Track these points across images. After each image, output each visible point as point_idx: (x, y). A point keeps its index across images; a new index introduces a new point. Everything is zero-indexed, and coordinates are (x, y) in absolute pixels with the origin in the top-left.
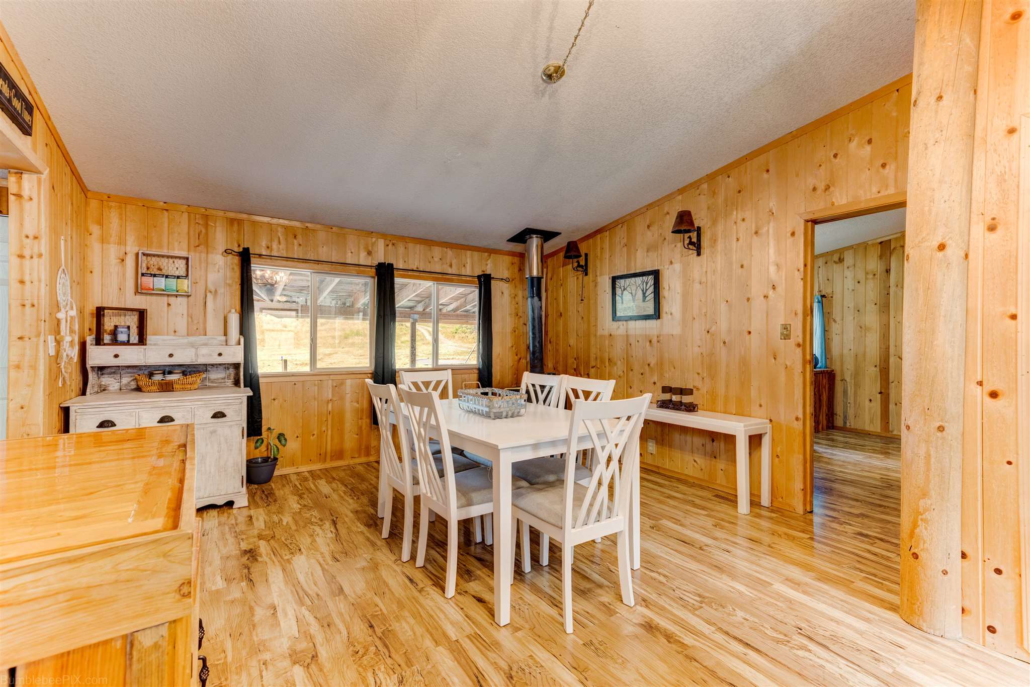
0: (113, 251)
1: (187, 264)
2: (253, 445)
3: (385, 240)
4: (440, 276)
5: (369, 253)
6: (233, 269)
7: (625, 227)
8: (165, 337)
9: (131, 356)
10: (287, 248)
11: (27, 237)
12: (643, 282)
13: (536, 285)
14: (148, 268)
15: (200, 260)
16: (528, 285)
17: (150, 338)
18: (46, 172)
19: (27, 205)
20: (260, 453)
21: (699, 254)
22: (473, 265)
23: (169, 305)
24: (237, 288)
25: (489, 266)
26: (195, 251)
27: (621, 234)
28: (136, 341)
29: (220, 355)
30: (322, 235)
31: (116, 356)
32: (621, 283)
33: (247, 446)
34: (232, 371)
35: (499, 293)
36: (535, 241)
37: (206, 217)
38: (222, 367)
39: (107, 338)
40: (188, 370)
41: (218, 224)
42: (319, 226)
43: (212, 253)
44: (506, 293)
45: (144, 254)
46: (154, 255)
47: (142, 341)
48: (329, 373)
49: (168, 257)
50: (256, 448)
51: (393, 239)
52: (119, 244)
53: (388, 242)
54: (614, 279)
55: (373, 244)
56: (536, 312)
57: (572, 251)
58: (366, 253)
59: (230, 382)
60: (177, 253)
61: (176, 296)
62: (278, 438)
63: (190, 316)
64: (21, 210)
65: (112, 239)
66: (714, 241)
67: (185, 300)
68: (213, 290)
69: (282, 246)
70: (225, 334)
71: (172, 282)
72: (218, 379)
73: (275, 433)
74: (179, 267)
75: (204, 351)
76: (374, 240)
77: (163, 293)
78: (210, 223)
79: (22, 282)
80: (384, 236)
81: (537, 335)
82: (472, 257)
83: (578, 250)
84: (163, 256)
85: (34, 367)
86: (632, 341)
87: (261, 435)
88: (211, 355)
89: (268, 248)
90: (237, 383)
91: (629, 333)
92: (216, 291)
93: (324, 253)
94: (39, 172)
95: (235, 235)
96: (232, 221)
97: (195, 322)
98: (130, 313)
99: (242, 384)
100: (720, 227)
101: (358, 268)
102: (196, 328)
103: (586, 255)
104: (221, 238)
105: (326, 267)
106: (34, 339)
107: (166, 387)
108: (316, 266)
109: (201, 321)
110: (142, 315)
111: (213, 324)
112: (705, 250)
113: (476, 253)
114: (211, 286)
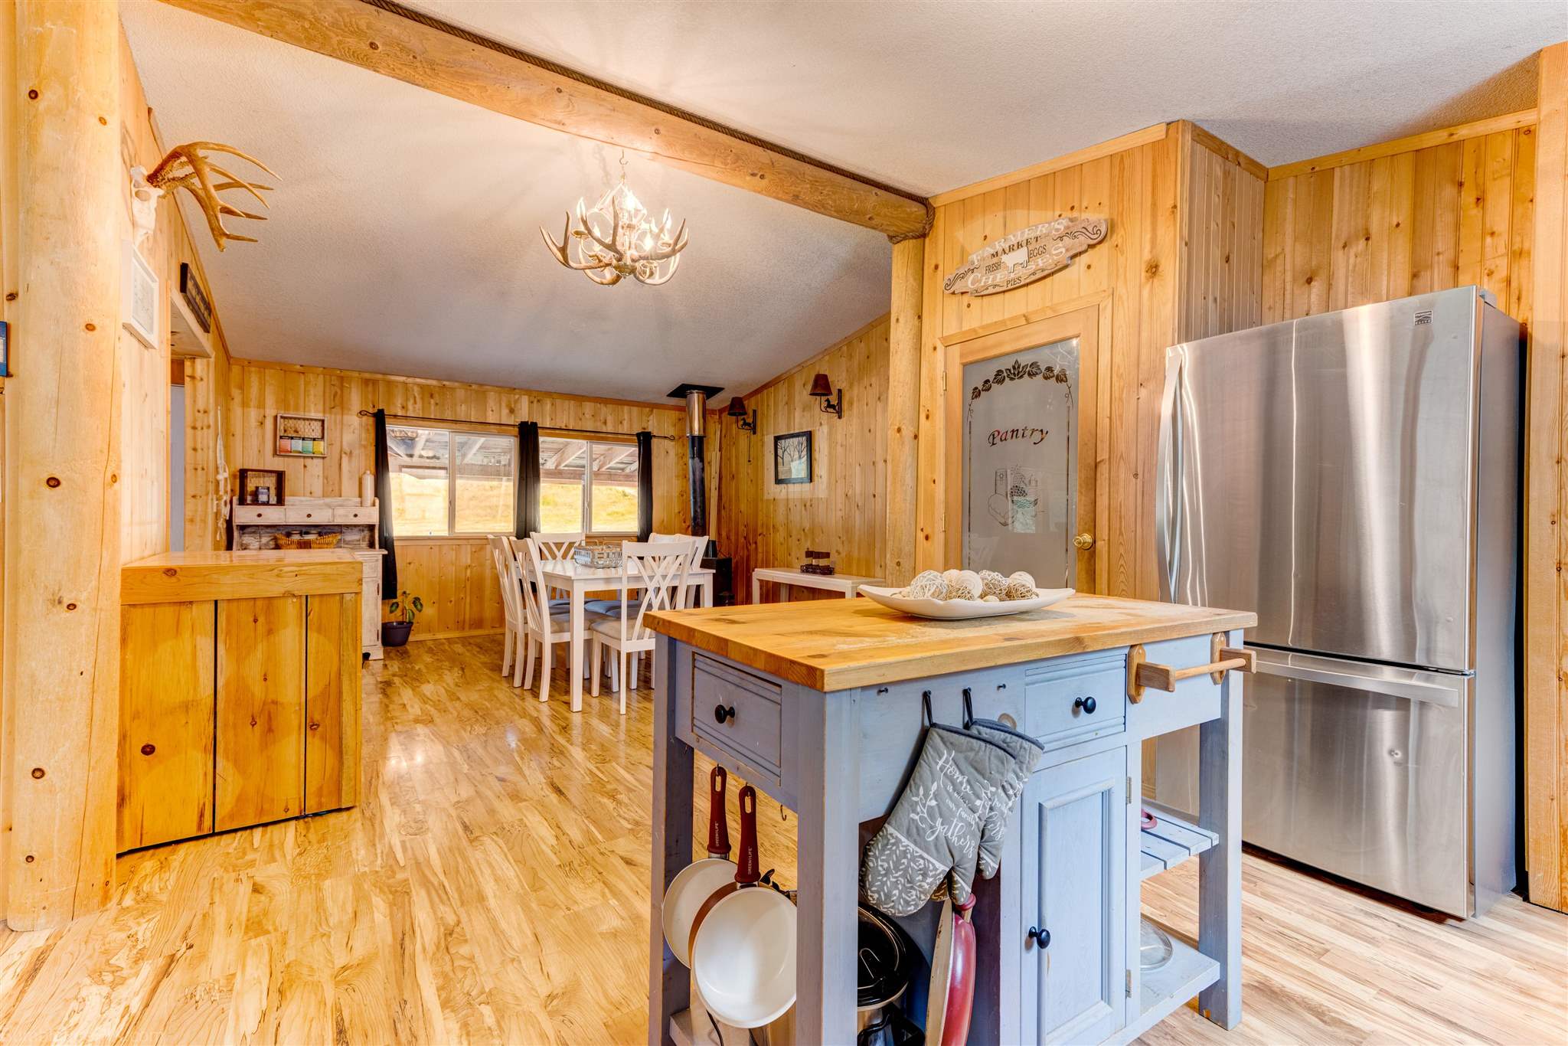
0: (253, 414)
1: (323, 426)
2: (388, 609)
3: (530, 396)
4: (593, 434)
5: (512, 411)
6: (368, 430)
7: (786, 384)
8: (303, 498)
9: (273, 515)
10: (423, 407)
11: (199, 411)
12: (799, 443)
13: (698, 445)
14: (285, 431)
15: (335, 422)
16: (689, 444)
17: (288, 499)
18: (213, 356)
19: (199, 384)
20: (395, 617)
21: (840, 417)
22: (632, 421)
23: (305, 466)
24: (372, 449)
25: (650, 423)
26: (331, 413)
27: (782, 389)
28: (274, 502)
29: (356, 516)
30: (461, 393)
31: (259, 515)
32: (782, 443)
33: (383, 609)
34: (367, 533)
35: (663, 453)
36: (696, 398)
37: (342, 379)
38: (357, 529)
39: (249, 499)
40: (324, 530)
41: (353, 385)
42: (456, 384)
43: (347, 414)
44: (672, 453)
45: (282, 417)
46: (291, 418)
47: (280, 501)
48: (467, 539)
49: (304, 419)
50: (391, 612)
51: (539, 394)
52: (259, 407)
53: (532, 399)
54: (777, 439)
55: (516, 402)
56: (697, 473)
57: (737, 407)
58: (508, 411)
59: (365, 544)
60: (313, 415)
61: (312, 458)
62: (414, 603)
63: (326, 478)
64: (195, 389)
65: (252, 404)
66: (851, 404)
67: (321, 460)
68: (348, 451)
69: (419, 405)
70: (360, 496)
71: (309, 443)
72: (353, 541)
73: (411, 598)
74: (314, 430)
75: (340, 511)
76: (517, 397)
77: (301, 455)
78: (345, 384)
79: (195, 449)
80: (528, 391)
81: (698, 500)
82: (630, 412)
83: (743, 407)
84: (299, 419)
85: (204, 521)
86: (791, 505)
87: (396, 597)
88: (346, 516)
89: (403, 407)
90: (371, 545)
91: (790, 497)
92: (351, 452)
93: (462, 412)
94: (208, 356)
95: (370, 396)
96: (366, 382)
97: (331, 483)
98: (270, 474)
99: (377, 546)
100: (855, 391)
101: (500, 427)
102: (333, 489)
103: (755, 412)
104: (356, 399)
105: (465, 427)
106: (204, 497)
107: (305, 545)
108: (454, 426)
109: (336, 482)
110: (280, 476)
111: (349, 487)
112: (846, 413)
113: (635, 410)
114: (346, 448)
